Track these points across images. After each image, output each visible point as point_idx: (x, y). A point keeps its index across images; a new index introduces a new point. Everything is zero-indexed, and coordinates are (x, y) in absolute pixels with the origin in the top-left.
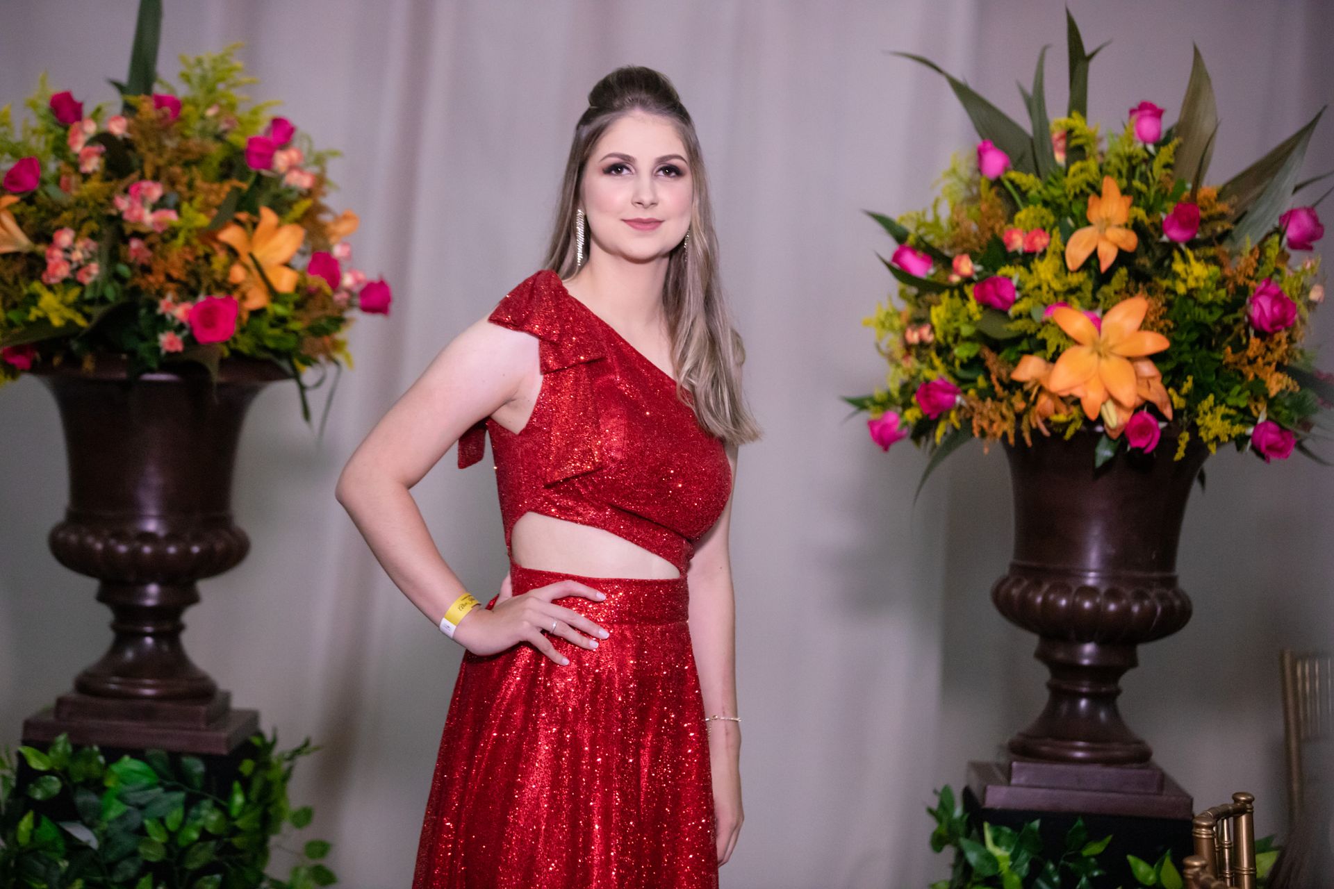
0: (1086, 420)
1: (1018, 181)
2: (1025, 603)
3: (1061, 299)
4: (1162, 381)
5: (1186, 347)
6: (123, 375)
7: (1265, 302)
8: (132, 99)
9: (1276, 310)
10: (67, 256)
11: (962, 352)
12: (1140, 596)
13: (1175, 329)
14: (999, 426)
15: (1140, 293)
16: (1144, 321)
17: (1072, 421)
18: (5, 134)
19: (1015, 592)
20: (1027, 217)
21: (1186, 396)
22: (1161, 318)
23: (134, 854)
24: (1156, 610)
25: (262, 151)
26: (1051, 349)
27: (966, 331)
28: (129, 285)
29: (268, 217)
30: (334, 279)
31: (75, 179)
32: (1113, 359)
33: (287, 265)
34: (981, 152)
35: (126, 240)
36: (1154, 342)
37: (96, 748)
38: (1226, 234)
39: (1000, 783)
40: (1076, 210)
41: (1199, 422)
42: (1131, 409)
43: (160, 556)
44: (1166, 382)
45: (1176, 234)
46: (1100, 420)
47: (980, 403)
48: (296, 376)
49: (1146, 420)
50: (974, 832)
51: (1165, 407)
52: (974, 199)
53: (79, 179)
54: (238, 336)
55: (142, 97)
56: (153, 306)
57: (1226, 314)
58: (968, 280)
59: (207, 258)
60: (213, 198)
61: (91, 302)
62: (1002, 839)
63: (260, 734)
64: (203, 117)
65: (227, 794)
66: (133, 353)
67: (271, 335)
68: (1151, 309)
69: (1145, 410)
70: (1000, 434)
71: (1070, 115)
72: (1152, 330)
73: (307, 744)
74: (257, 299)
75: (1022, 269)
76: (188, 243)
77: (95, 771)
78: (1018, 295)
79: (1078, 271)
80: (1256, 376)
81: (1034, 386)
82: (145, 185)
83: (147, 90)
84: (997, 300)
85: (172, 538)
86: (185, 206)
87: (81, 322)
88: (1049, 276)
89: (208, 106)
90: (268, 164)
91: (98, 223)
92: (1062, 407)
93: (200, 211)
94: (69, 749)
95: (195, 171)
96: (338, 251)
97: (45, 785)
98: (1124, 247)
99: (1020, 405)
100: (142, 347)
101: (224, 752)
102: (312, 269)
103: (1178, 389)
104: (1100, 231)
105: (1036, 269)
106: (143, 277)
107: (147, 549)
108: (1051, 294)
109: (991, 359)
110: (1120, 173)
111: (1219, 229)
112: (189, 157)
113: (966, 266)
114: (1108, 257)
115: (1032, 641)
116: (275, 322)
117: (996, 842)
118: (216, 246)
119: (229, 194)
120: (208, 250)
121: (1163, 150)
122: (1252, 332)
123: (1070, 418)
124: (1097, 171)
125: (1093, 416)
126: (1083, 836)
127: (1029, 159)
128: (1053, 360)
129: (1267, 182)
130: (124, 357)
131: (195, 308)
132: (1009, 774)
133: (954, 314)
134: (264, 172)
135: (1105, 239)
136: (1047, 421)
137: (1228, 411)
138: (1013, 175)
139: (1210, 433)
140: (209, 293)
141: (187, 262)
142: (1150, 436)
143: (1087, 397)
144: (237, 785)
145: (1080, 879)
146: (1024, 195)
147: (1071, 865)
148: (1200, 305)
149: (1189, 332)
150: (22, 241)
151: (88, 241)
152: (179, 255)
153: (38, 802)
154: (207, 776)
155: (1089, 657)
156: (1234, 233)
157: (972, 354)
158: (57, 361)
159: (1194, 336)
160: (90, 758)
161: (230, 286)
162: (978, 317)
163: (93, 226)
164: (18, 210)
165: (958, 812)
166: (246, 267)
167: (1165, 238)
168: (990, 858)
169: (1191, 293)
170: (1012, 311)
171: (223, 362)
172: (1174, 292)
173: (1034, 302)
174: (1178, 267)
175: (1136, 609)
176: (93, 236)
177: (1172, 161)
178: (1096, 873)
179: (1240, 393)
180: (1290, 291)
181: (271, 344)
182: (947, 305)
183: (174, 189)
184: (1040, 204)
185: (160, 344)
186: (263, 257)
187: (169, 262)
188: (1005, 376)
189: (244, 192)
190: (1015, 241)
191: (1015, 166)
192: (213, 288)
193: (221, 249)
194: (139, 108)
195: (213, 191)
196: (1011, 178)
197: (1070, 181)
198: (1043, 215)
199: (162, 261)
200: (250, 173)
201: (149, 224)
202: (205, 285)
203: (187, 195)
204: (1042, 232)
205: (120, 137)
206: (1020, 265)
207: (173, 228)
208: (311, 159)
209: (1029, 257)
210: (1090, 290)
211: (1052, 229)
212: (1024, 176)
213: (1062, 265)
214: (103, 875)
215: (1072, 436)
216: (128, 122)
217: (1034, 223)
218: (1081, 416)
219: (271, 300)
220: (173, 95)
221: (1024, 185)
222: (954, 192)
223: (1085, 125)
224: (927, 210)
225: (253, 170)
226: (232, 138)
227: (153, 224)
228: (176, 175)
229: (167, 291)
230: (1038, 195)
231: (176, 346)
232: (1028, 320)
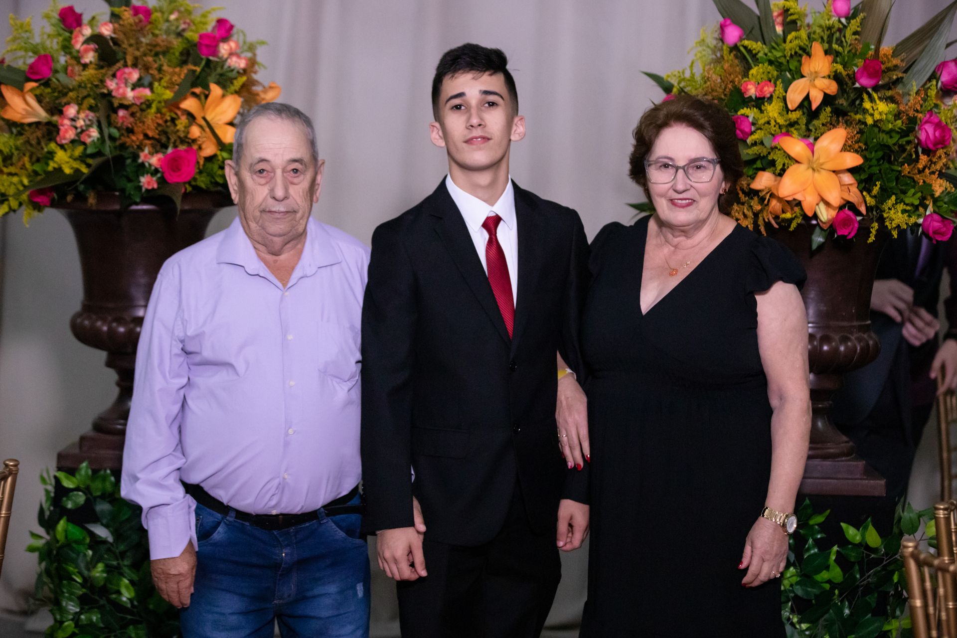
0: (805, 216)
1: (749, 47)
3: (784, 130)
4: (857, 187)
5: (874, 162)
6: (117, 207)
7: (929, 128)
8: (117, 10)
9: (937, 134)
10: (74, 123)
12: (844, 340)
13: (866, 149)
15: (841, 124)
16: (845, 145)
17: (796, 217)
18: (28, 38)
20: (758, 72)
21: (875, 197)
22: (857, 142)
23: (138, 544)
24: (856, 349)
25: (210, 43)
26: (779, 167)
28: (118, 143)
29: (216, 90)
31: (77, 68)
32: (823, 172)
33: (231, 124)
34: (722, 27)
35: (115, 111)
36: (853, 160)
37: (108, 471)
38: (899, 81)
40: (792, 67)
41: (885, 215)
42: (837, 207)
44: (861, 188)
45: (865, 81)
46: (815, 216)
49: (848, 215)
51: (861, 206)
52: (719, 60)
53: (81, 68)
54: (197, 177)
55: (124, 8)
56: (135, 157)
57: (901, 137)
59: (173, 120)
60: (175, 78)
61: (92, 156)
64: (167, 21)
66: (123, 191)
68: (849, 136)
69: (847, 208)
72: (849, 151)
74: (209, 149)
75: (755, 110)
76: (158, 111)
77: (109, 487)
78: (753, 129)
79: (795, 110)
80: (924, 182)
81: (767, 193)
82: (127, 70)
83: (127, 3)
86: (156, 84)
87: (85, 170)
88: (776, 115)
89: (171, 13)
90: (215, 51)
91: (94, 99)
92: (788, 208)
93: (166, 88)
94: (90, 472)
95: (163, 60)
97: (74, 498)
98: (828, 92)
99: (758, 207)
100: (129, 186)
103: (869, 191)
104: (810, 81)
105: (766, 110)
106: (128, 137)
108: (777, 126)
110: (822, 38)
111: (895, 77)
112: (158, 49)
114: (817, 99)
118: (179, 113)
119: (186, 76)
120: (174, 116)
121: (853, 22)
122: (920, 150)
123: (794, 215)
124: (807, 38)
125: (810, 214)
126: (809, 511)
127: (757, 32)
128: (781, 174)
129: (926, 43)
130: (117, 193)
131: (165, 157)
134: (211, 58)
135: (815, 87)
136: (776, 218)
137: (905, 207)
138: (746, 43)
139: (893, 223)
140: (175, 146)
141: (159, 125)
142: (851, 227)
143: (805, 200)
145: (807, 541)
146: (754, 56)
147: (801, 531)
148: (884, 131)
149: (876, 151)
150: (42, 114)
151: (88, 112)
152: (152, 119)
153: (70, 510)
156: (904, 80)
158: (69, 198)
159: (880, 154)
160: (104, 479)
161: (190, 141)
163: (92, 101)
164: (38, 92)
166: (201, 127)
167: (857, 85)
169: (876, 123)
170: (749, 141)
171: (186, 196)
172: (865, 124)
173: (765, 134)
174: (867, 105)
175: (842, 348)
176: (91, 108)
177: (859, 29)
178: (819, 536)
179: (914, 194)
180: (945, 120)
181: (220, 181)
183: (148, 72)
184: (767, 63)
185: (141, 184)
186: (213, 119)
187: (146, 125)
188: (745, 186)
189: (197, 73)
190: (749, 89)
191: (747, 36)
192: (178, 142)
193: (183, 115)
194: (121, 16)
195: (175, 73)
196: (745, 45)
197: (788, 46)
198: (769, 70)
199: (141, 125)
200: (202, 59)
201: (131, 99)
202: (172, 140)
203: (157, 77)
204: (769, 83)
205: (109, 37)
206: (754, 106)
207: (148, 101)
208: (245, 48)
209: (760, 101)
210: (804, 123)
211: (776, 80)
212: (754, 43)
213: (784, 105)
214: (117, 560)
215: (795, 228)
216: (114, 26)
217: (762, 76)
218: (802, 213)
219: (220, 148)
220: (145, 5)
221: (755, 49)
222: (705, 56)
223: (797, 5)
224: (686, 69)
225: (203, 57)
226: (188, 34)
227: (133, 98)
228: (149, 63)
229: (145, 146)
230: (765, 56)
231: (153, 185)
232: (761, 146)
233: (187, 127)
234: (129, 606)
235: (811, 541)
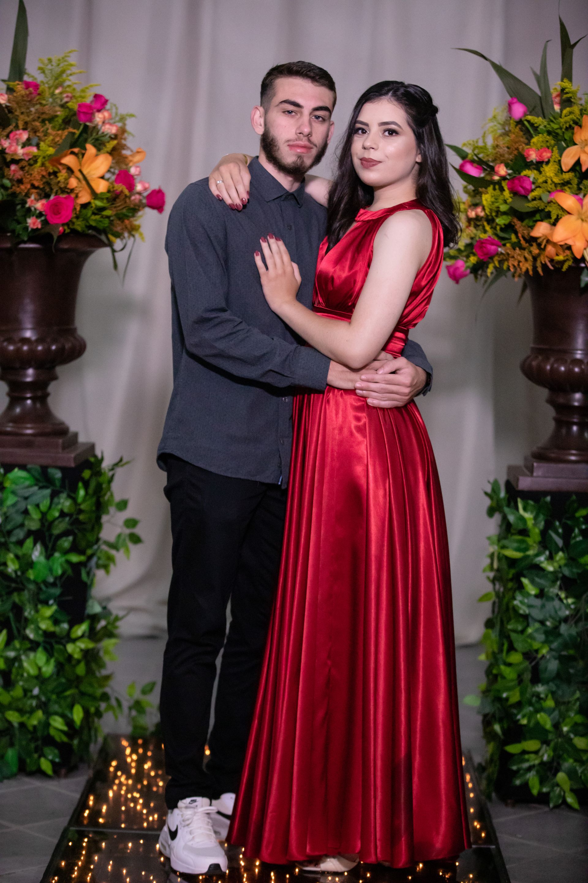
0: (575, 259)
1: (532, 121)
2: (541, 369)
3: (559, 188)
6: (9, 245)
8: (11, 84)
11: (501, 221)
14: (523, 265)
17: (567, 260)
19: (534, 363)
20: (538, 141)
23: (22, 525)
25: (87, 111)
26: (554, 217)
27: (504, 208)
28: (10, 191)
29: (91, 149)
30: (131, 186)
33: (102, 177)
34: (510, 105)
35: (8, 165)
39: (528, 476)
40: (567, 137)
43: (32, 351)
46: (583, 258)
47: (512, 250)
48: (110, 244)
50: (512, 504)
52: (506, 134)
54: (74, 220)
55: (17, 82)
56: (24, 203)
58: (504, 178)
59: (55, 174)
60: (57, 139)
62: (529, 508)
63: (95, 456)
64: (53, 95)
65: (74, 490)
66: (13, 231)
67: (94, 220)
70: (524, 269)
71: (562, 81)
73: (121, 460)
74: (84, 198)
75: (535, 172)
76: (43, 165)
78: (533, 187)
79: (568, 172)
81: (543, 240)
82: (18, 132)
83: (21, 79)
84: (521, 189)
85: (40, 340)
86: (42, 144)
88: (552, 175)
89: (56, 88)
90: (91, 120)
92: (561, 251)
93: (50, 146)
95: (48, 125)
96: (133, 171)
99: (535, 251)
100: (19, 228)
101: (73, 465)
102: (117, 181)
104: (581, 148)
105: (544, 171)
106: (18, 187)
107: (25, 348)
108: (553, 185)
109: (518, 225)
112: (44, 116)
113: (503, 170)
114: (586, 163)
115: (543, 393)
116: (96, 212)
117: (525, 509)
118: (60, 167)
119: (67, 136)
120: (56, 170)
123: (565, 258)
124: (579, 113)
125: (579, 256)
126: (576, 505)
127: (539, 108)
128: (554, 224)
130: (9, 234)
131: (48, 203)
132: (531, 470)
133: (496, 199)
134: (88, 124)
135: (585, 152)
136: (552, 261)
140: (56, 195)
141: (43, 176)
143: (575, 245)
144: (80, 484)
145: (573, 531)
146: (536, 129)
147: (569, 522)
152: (38, 173)
154: (63, 479)
155: (578, 401)
157: (507, 222)
161: (69, 191)
162: (510, 200)
165: (503, 494)
166: (77, 178)
168: (522, 519)
170: (530, 196)
171: (64, 236)
173: (543, 190)
178: (584, 527)
181: (93, 224)
182: (491, 193)
183: (35, 135)
184: (546, 133)
185: (28, 225)
186: (89, 173)
187: (33, 175)
188: (526, 234)
189: (76, 136)
190: (531, 155)
191: (531, 112)
192: (59, 192)
193: (64, 169)
194: (15, 89)
195: (58, 135)
196: (528, 119)
197: (562, 120)
198: (547, 140)
199: (28, 176)
200: (81, 124)
201: (21, 155)
202: (55, 190)
203: (43, 139)
204: (547, 149)
205: (4, 106)
206: (534, 169)
207: (35, 156)
208: (117, 119)
209: (540, 165)
210: (576, 183)
211: (553, 147)
212: (536, 118)
213: (559, 168)
214: (4, 537)
215: (567, 269)
216: (8, 97)
217: (542, 144)
218: (572, 256)
219: (93, 197)
220: (35, 81)
221: (536, 123)
222: (495, 130)
223: (572, 86)
224: (479, 139)
225: (81, 122)
226: (69, 105)
227: (23, 154)
228: (37, 126)
229: (31, 194)
230: (544, 129)
231: (37, 225)
232: (540, 201)
233: (66, 179)
234: (14, 575)
235: (577, 531)
